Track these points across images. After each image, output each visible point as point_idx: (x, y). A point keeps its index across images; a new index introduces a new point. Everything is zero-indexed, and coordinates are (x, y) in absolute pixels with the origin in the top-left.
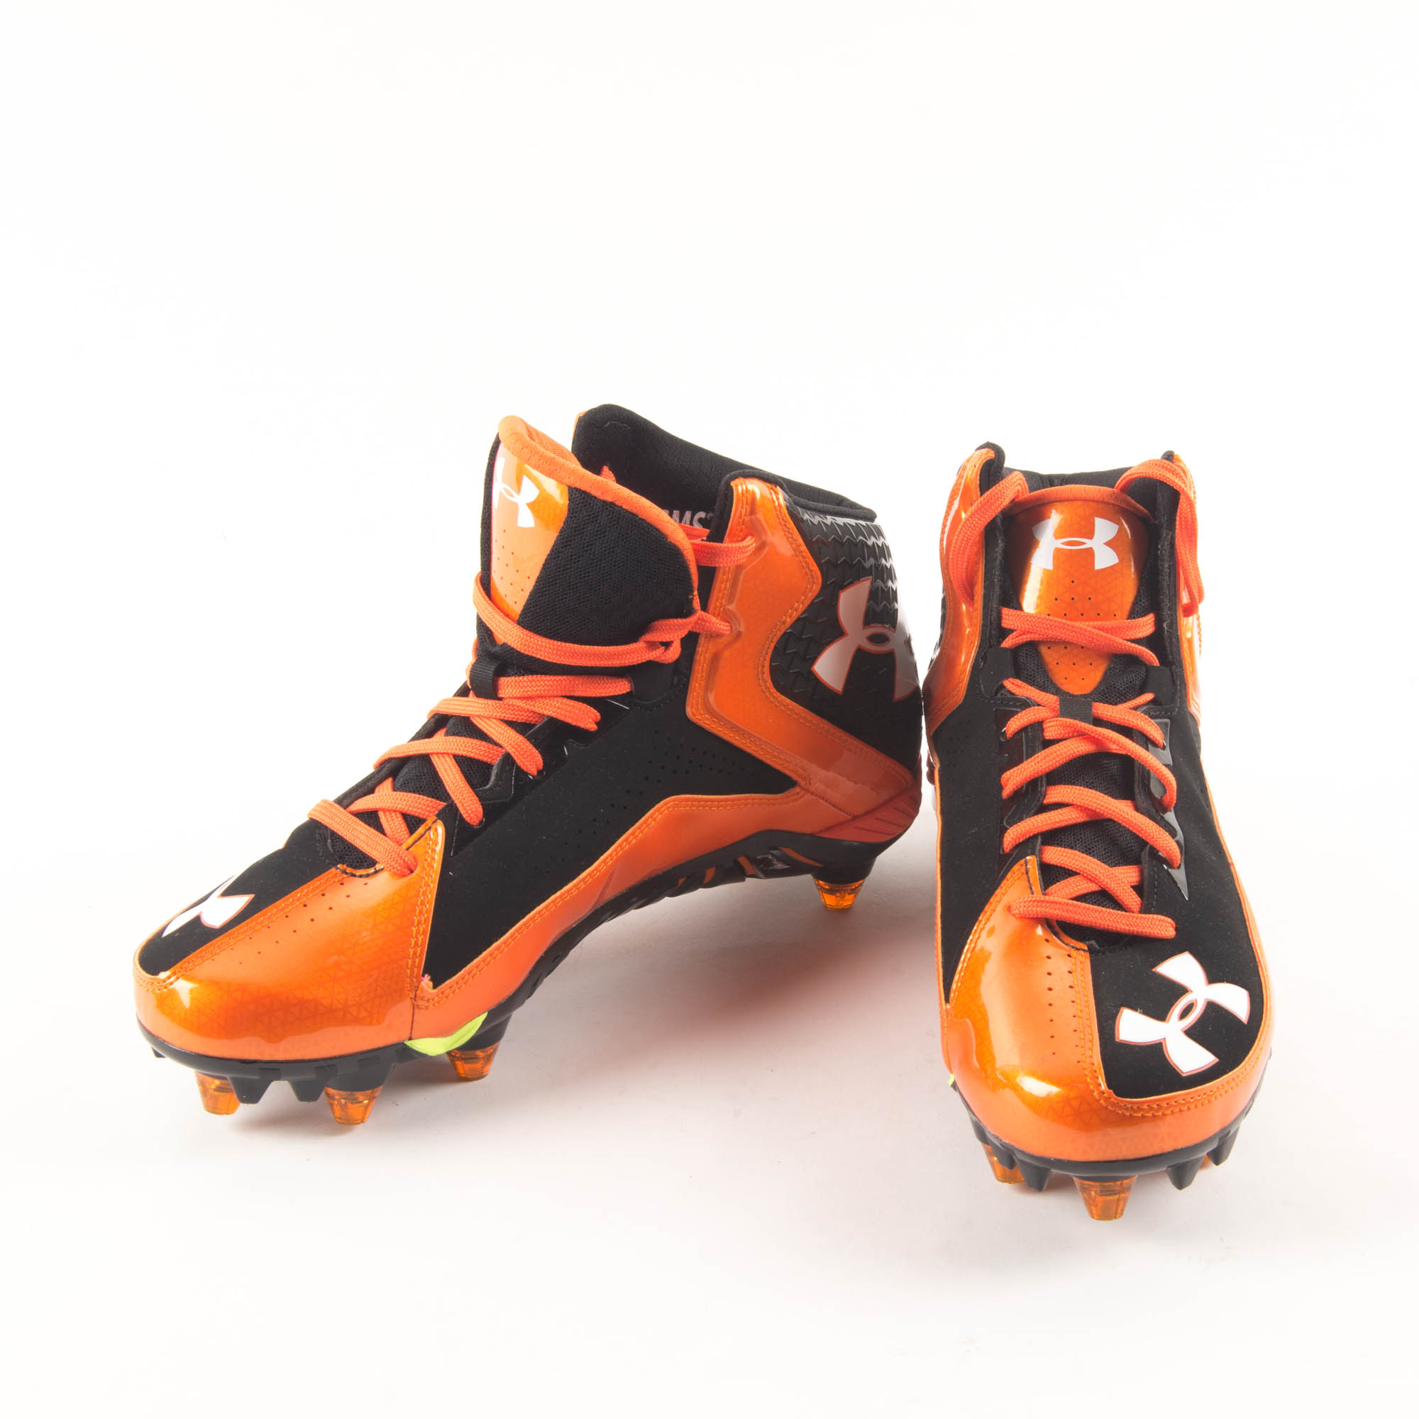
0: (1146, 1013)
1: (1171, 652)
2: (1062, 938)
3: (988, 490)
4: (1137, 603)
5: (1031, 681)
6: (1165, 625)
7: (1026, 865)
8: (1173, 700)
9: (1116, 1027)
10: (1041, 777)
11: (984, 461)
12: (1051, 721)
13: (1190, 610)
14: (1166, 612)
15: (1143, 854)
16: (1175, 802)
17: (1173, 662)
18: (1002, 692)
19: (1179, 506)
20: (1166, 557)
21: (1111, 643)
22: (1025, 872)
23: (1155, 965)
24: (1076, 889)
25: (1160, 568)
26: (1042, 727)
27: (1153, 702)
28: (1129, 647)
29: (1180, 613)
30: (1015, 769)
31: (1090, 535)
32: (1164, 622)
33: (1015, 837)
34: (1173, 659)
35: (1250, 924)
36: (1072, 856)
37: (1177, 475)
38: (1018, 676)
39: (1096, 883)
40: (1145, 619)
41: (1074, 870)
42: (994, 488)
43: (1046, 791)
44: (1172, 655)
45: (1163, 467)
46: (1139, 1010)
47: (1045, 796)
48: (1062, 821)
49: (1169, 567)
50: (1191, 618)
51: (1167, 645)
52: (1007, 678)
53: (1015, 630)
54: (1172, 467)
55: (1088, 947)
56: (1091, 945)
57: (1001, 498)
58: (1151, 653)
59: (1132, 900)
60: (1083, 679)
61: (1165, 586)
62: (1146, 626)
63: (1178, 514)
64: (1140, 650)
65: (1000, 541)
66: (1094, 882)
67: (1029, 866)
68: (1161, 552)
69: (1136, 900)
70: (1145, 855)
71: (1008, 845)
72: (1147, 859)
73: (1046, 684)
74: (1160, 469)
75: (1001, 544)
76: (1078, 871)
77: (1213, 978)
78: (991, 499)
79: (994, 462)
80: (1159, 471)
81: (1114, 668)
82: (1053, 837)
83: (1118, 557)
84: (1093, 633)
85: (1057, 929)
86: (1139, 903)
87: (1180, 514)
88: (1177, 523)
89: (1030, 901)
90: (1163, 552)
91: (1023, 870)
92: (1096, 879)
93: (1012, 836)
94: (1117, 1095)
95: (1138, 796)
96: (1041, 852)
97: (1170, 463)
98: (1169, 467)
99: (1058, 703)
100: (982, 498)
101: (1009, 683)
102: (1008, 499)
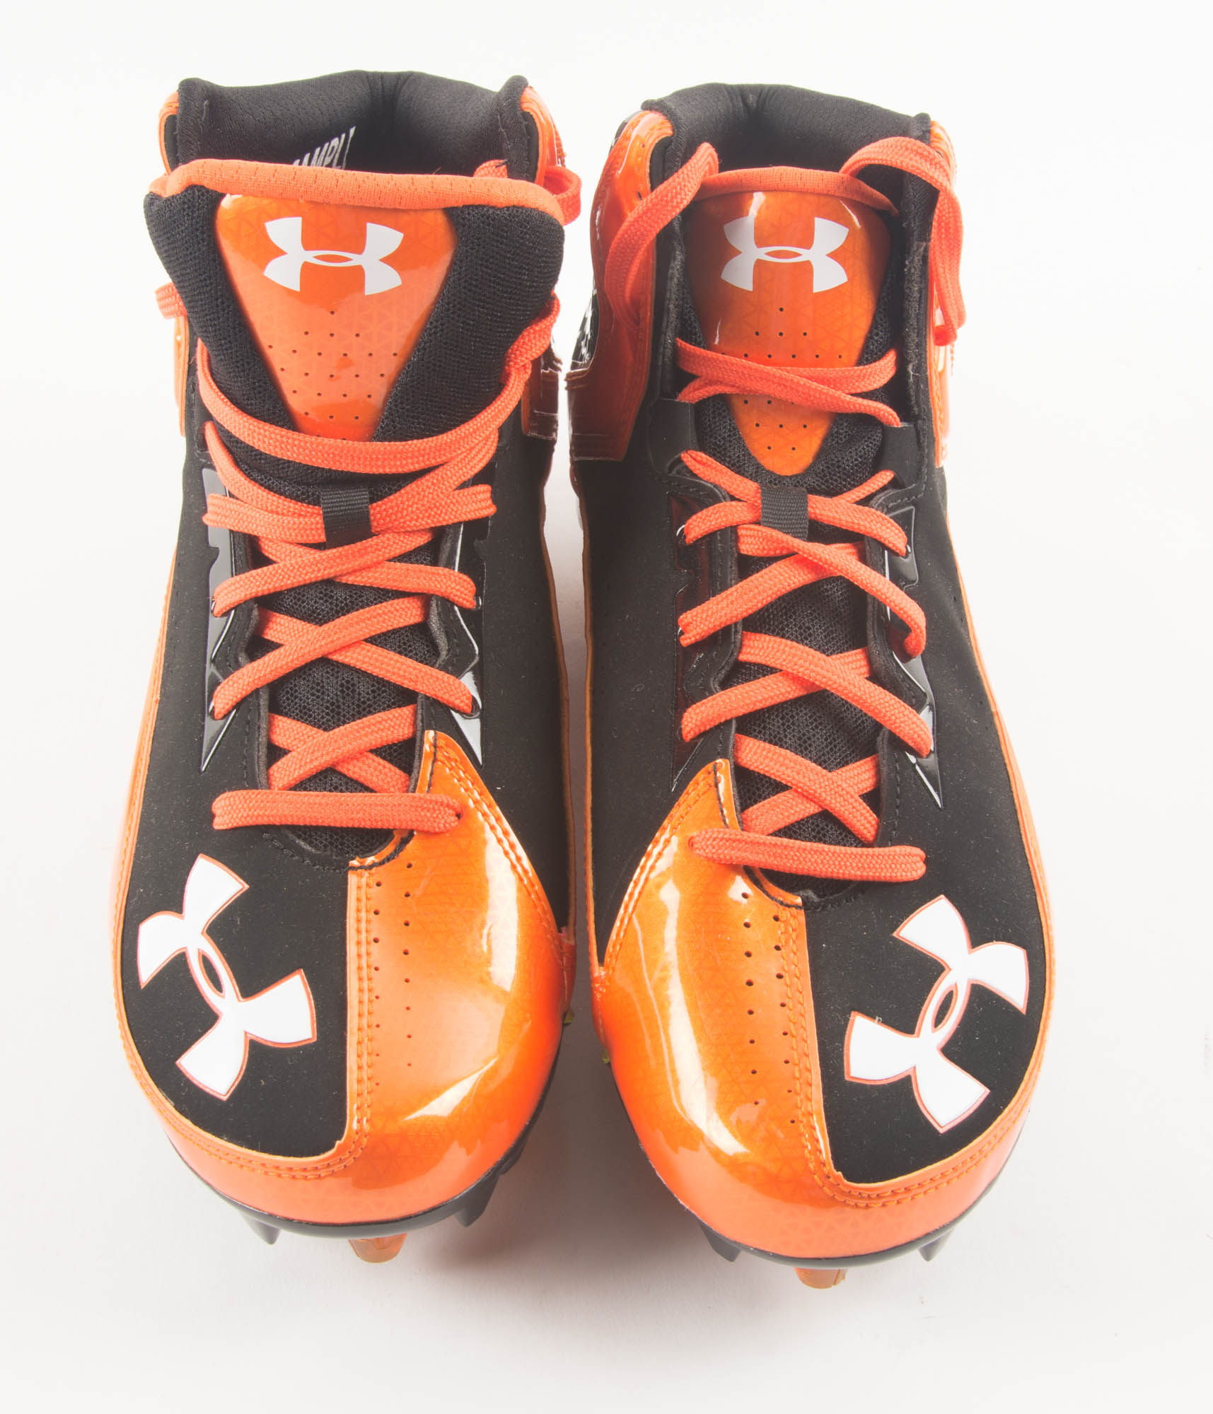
0: (888, 1022)
1: (917, 402)
2: (766, 887)
3: (662, 183)
4: (871, 338)
5: (719, 454)
6: (910, 368)
7: (715, 773)
8: (918, 476)
9: (845, 1052)
10: (736, 624)
11: (657, 141)
12: (751, 530)
13: (945, 336)
14: (912, 352)
15: (879, 739)
16: (924, 648)
17: (919, 415)
18: (679, 467)
19: (938, 205)
20: (916, 277)
21: (835, 401)
22: (713, 784)
23: (896, 925)
24: (786, 814)
25: (907, 291)
26: (737, 534)
27: (894, 484)
28: (860, 405)
29: (931, 340)
30: (699, 609)
31: (807, 242)
32: (910, 362)
33: (699, 723)
34: (920, 411)
35: (1023, 818)
36: (781, 759)
37: (936, 165)
38: (702, 448)
39: (814, 802)
40: (882, 363)
41: (784, 782)
42: (671, 180)
43: (742, 641)
44: (919, 406)
45: (917, 152)
46: (877, 1018)
47: (741, 648)
48: (766, 700)
49: (920, 291)
50: (942, 348)
51: (912, 393)
52: (687, 449)
53: (698, 377)
54: (929, 153)
55: (804, 902)
56: (807, 897)
57: (680, 194)
58: (890, 410)
59: (863, 820)
60: (794, 449)
61: (913, 316)
62: (884, 369)
63: (936, 217)
64: (875, 408)
65: (678, 253)
66: (811, 800)
67: (718, 774)
68: (909, 270)
69: (871, 818)
70: (882, 743)
71: (689, 732)
72: (886, 750)
73: (743, 464)
74: (912, 155)
75: (679, 256)
76: (789, 784)
77: (978, 936)
78: (667, 196)
79: (671, 141)
80: (911, 159)
81: (837, 432)
82: (751, 723)
83: (848, 275)
84: (809, 388)
85: (759, 875)
86: (874, 822)
87: (939, 217)
88: (934, 231)
89: (722, 839)
90: (913, 270)
91: (712, 782)
92: (815, 797)
93: (695, 719)
94: (849, 1179)
95: (872, 643)
96: (736, 749)
97: (927, 147)
98: (925, 153)
99: (759, 495)
100: (653, 195)
101: (690, 459)
102: (690, 194)
